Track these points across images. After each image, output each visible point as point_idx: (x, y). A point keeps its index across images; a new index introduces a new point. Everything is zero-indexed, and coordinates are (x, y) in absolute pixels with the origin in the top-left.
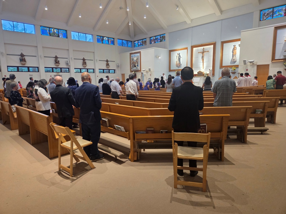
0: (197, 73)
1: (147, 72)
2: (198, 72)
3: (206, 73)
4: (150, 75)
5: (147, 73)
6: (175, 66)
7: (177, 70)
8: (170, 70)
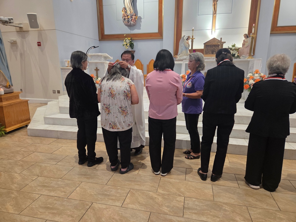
0: (202, 47)
1: (21, 31)
2: (204, 44)
3: (234, 46)
4: (39, 44)
5: (23, 37)
6: (122, 21)
7: (128, 36)
8: (103, 37)
